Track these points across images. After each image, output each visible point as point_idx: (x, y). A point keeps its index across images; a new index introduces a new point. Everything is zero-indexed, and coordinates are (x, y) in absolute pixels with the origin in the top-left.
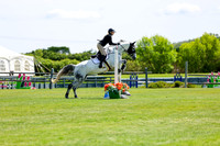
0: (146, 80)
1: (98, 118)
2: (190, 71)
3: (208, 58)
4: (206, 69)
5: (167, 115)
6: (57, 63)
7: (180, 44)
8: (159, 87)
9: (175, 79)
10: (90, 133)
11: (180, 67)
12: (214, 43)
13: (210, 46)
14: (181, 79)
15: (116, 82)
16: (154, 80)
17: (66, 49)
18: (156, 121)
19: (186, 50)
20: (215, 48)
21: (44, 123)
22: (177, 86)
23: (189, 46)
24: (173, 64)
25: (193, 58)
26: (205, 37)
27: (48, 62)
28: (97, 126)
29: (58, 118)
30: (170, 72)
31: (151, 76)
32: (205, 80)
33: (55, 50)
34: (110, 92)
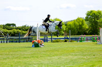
0: (51, 39)
1: (29, 56)
2: (72, 35)
3: (80, 29)
4: (79, 34)
5: (61, 55)
6: (10, 31)
7: (67, 22)
8: (57, 42)
9: (65, 38)
10: (25, 63)
11: (67, 33)
12: (82, 22)
13: (81, 23)
14: (67, 38)
15: (38, 40)
16: (55, 39)
17: (14, 25)
18: (56, 57)
19: (70, 25)
20: (83, 24)
21: (4, 59)
22: (66, 41)
23: (71, 23)
24: (64, 31)
25: (73, 29)
26: (78, 19)
27: (6, 30)
28: (29, 60)
29: (10, 56)
30: (63, 35)
31: (54, 37)
32: (79, 38)
33: (9, 25)
34: (35, 44)
